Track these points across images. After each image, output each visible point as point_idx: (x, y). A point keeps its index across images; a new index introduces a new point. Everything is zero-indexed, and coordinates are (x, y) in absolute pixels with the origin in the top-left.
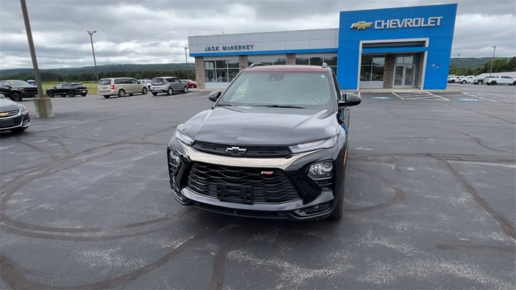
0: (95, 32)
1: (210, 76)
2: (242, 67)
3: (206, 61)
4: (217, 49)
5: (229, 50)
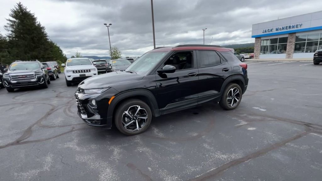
0: (206, 29)
1: (264, 50)
2: (290, 42)
3: (263, 40)
4: (271, 30)
5: (281, 30)
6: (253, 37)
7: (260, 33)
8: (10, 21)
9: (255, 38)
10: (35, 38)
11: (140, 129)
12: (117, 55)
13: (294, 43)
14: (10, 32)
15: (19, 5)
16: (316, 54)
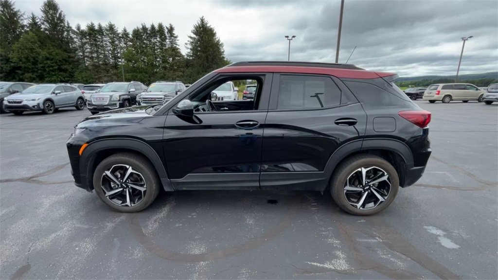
8: (191, 37)
10: (209, 57)
14: (189, 51)
15: (201, 19)
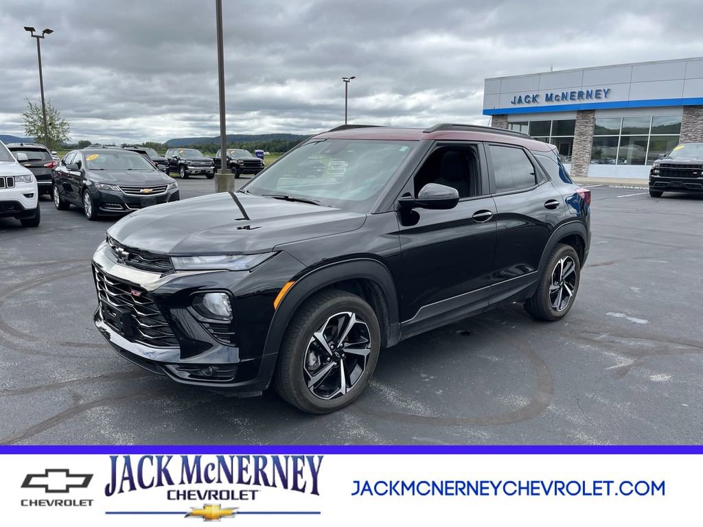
2: (581, 134)
3: (512, 123)
4: (534, 99)
5: (558, 100)
6: (486, 112)
7: (505, 104)
9: (491, 117)
11: (348, 390)
12: (54, 132)
13: (591, 137)
16: (655, 169)
